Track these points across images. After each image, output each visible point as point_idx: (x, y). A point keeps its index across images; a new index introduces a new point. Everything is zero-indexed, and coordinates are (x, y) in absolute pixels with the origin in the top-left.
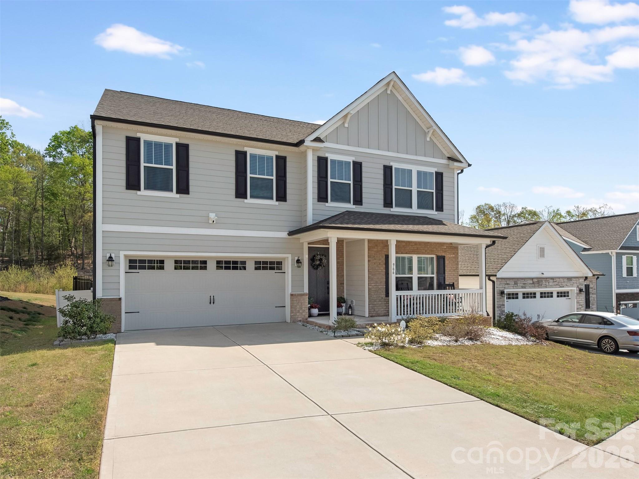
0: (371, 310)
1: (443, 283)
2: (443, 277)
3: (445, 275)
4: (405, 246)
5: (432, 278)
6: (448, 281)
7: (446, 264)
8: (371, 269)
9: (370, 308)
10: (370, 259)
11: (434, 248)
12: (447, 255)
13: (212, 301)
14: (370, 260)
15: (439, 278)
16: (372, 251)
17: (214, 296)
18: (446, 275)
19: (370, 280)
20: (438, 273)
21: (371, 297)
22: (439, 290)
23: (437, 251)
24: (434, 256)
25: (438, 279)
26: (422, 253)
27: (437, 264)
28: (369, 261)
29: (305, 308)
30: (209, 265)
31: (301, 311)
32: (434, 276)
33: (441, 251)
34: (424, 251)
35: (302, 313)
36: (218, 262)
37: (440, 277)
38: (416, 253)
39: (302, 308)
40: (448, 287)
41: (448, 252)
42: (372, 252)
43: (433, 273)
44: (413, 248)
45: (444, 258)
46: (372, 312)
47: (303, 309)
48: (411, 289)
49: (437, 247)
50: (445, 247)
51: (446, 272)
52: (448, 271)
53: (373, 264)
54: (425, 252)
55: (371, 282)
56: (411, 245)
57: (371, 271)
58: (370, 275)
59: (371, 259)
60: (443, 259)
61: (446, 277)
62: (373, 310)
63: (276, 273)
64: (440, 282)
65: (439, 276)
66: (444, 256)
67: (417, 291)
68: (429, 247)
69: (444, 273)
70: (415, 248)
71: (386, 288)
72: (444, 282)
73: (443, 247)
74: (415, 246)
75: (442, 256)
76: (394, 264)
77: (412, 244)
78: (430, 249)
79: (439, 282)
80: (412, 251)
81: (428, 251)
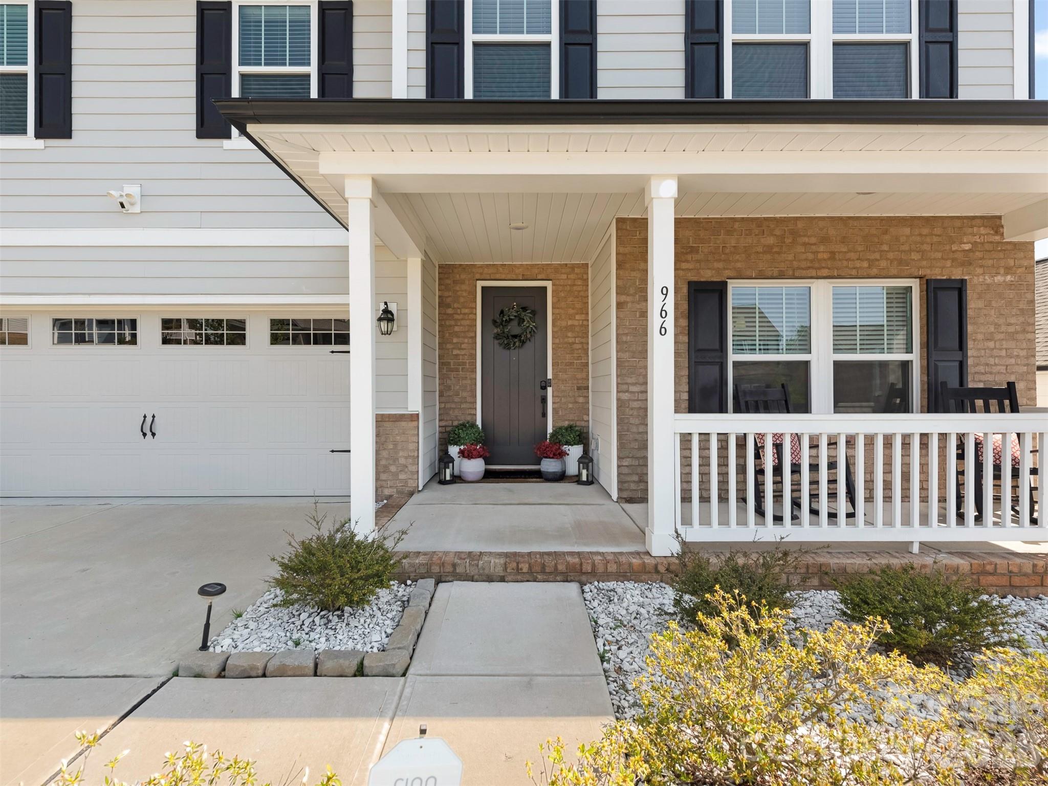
0: (628, 478)
1: (954, 383)
2: (957, 364)
3: (965, 356)
4: (776, 249)
5: (905, 366)
6: (977, 377)
7: (970, 313)
8: (626, 334)
9: (625, 470)
10: (623, 298)
11: (910, 251)
12: (978, 276)
13: (148, 429)
14: (625, 303)
15: (936, 367)
16: (633, 270)
17: (154, 417)
18: (970, 353)
19: (624, 372)
20: (930, 345)
21: (628, 430)
22: (936, 411)
23: (924, 263)
24: (915, 284)
25: (930, 369)
26: (854, 272)
27: (925, 313)
28: (620, 305)
29: (406, 458)
30: (141, 332)
31: (393, 469)
32: (915, 358)
33: (949, 263)
34: (865, 264)
35: (396, 475)
36: (168, 324)
37: (939, 364)
38: (825, 272)
39: (395, 460)
40: (979, 403)
41: (981, 266)
42: (633, 274)
43: (909, 350)
44: (811, 256)
45: (960, 288)
46: (633, 486)
47: (402, 461)
48: (804, 407)
49: (926, 247)
50: (967, 247)
51: (970, 344)
52: (980, 337)
53: (638, 314)
54: (869, 267)
55: (629, 381)
56: (805, 244)
57: (626, 342)
58: (626, 356)
59: (629, 299)
60: (956, 293)
61: (970, 361)
62: (635, 478)
63: (333, 352)
64: (941, 379)
65: (934, 357)
66: (963, 282)
67: (829, 413)
68: (885, 248)
69: (962, 345)
70: (820, 256)
71: (689, 400)
72: (961, 383)
73: (954, 248)
74: (822, 248)
75: (949, 280)
76: (664, 292)
77: (806, 240)
78: (891, 255)
79: (936, 380)
80: (809, 265)
81: (883, 264)
